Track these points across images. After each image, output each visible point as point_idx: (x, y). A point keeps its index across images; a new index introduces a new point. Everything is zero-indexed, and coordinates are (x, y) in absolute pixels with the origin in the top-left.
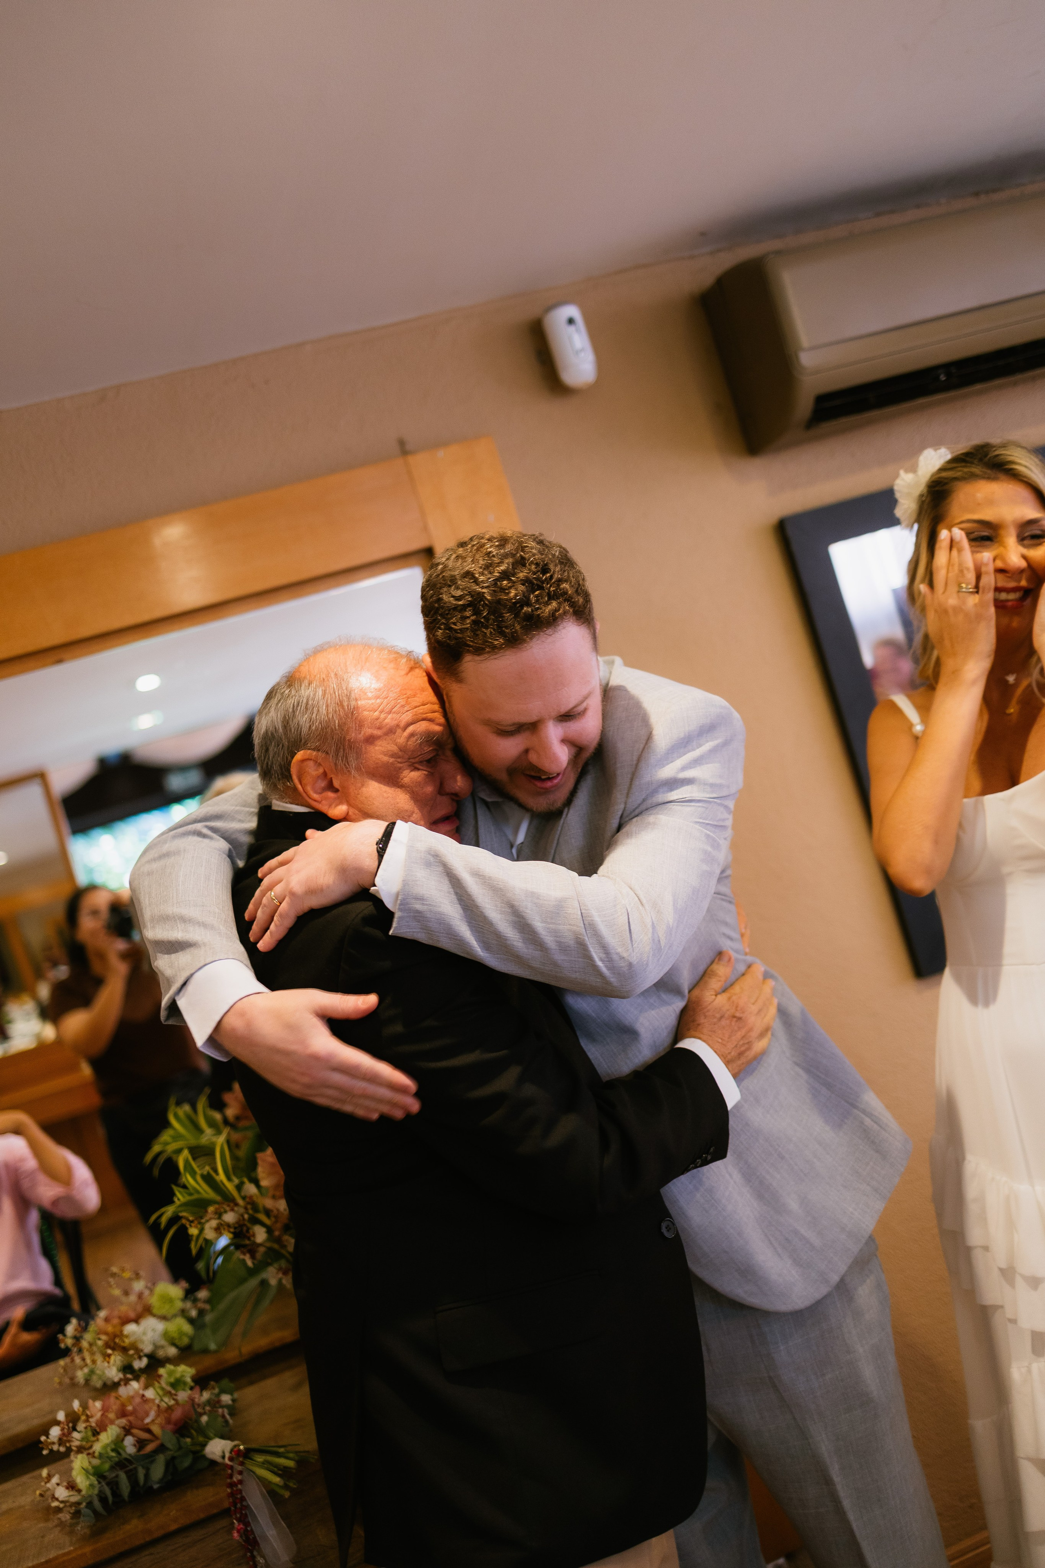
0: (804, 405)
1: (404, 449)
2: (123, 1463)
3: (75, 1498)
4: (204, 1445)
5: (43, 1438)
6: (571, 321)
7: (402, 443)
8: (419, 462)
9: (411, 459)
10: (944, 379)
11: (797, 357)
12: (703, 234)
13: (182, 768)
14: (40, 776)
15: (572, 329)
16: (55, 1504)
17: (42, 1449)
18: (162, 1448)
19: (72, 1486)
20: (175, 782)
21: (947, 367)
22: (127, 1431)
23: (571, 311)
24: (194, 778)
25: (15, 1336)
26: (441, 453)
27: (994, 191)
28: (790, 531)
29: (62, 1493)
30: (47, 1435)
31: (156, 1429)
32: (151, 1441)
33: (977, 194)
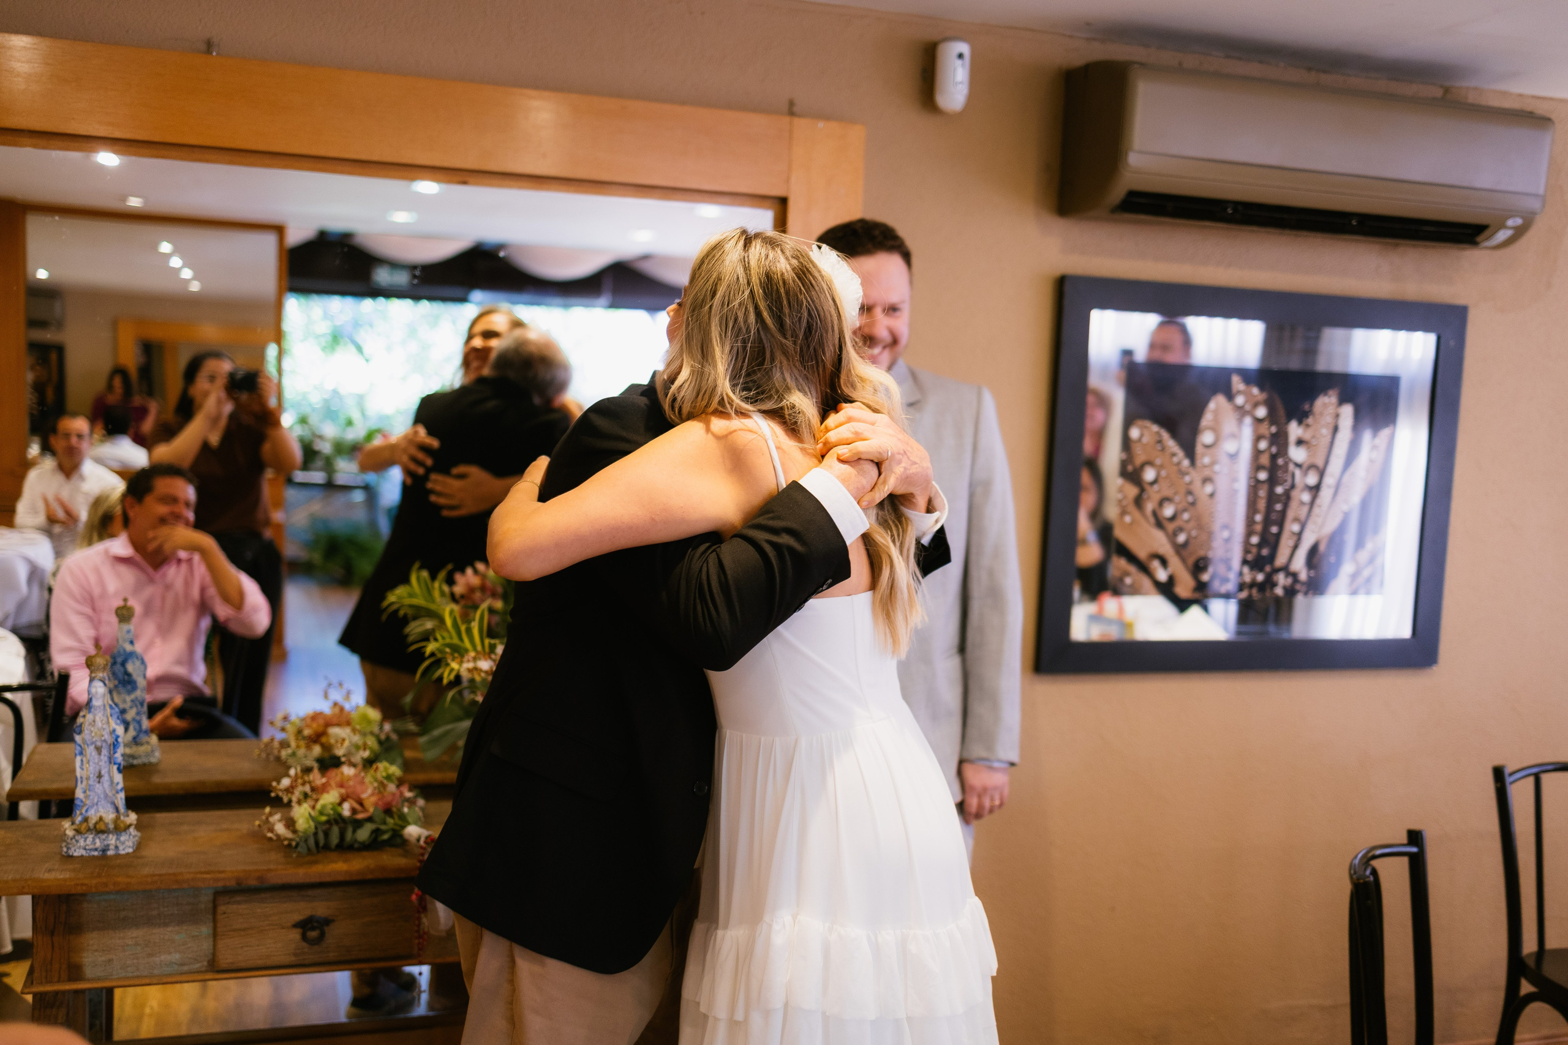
0: (1117, 193)
1: (791, 110)
2: (338, 820)
3: (290, 835)
4: (403, 827)
5: (274, 784)
6: (961, 56)
7: (791, 104)
8: (800, 123)
9: (796, 120)
10: (1231, 212)
11: (1126, 154)
12: (1088, 24)
13: (394, 265)
14: (279, 230)
15: (959, 62)
16: (270, 835)
17: (271, 791)
18: (370, 819)
19: (290, 823)
20: (383, 276)
21: (1236, 204)
22: (343, 800)
23: (964, 48)
24: (402, 279)
25: (167, 718)
26: (821, 125)
27: (1325, 72)
28: (1068, 288)
29: (280, 829)
30: (279, 782)
31: (368, 804)
32: (362, 812)
33: (1310, 69)
